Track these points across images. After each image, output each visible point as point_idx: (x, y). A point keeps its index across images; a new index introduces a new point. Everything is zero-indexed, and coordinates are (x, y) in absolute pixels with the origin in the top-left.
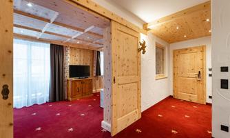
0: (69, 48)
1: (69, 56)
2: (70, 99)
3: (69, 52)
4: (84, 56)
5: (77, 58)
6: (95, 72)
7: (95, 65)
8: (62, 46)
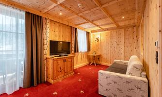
0: (48, 21)
1: (48, 30)
2: (52, 81)
3: (48, 25)
4: (63, 32)
5: (57, 33)
6: (73, 49)
7: (73, 42)
8: (41, 17)
